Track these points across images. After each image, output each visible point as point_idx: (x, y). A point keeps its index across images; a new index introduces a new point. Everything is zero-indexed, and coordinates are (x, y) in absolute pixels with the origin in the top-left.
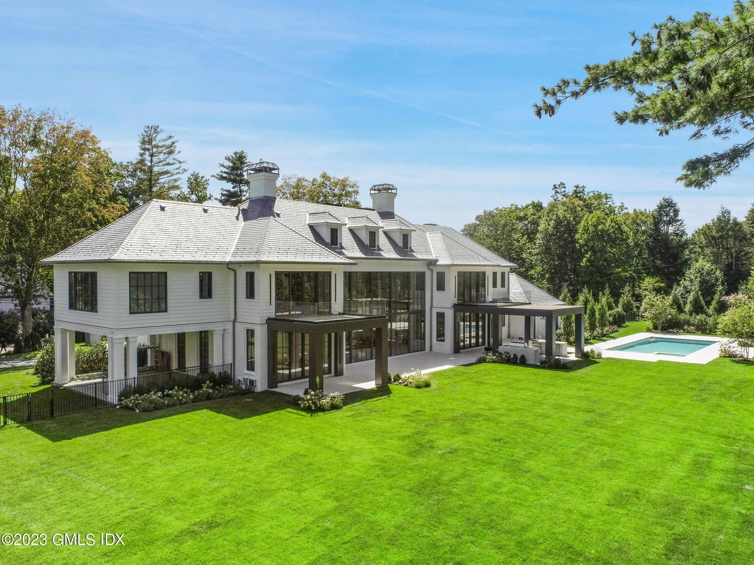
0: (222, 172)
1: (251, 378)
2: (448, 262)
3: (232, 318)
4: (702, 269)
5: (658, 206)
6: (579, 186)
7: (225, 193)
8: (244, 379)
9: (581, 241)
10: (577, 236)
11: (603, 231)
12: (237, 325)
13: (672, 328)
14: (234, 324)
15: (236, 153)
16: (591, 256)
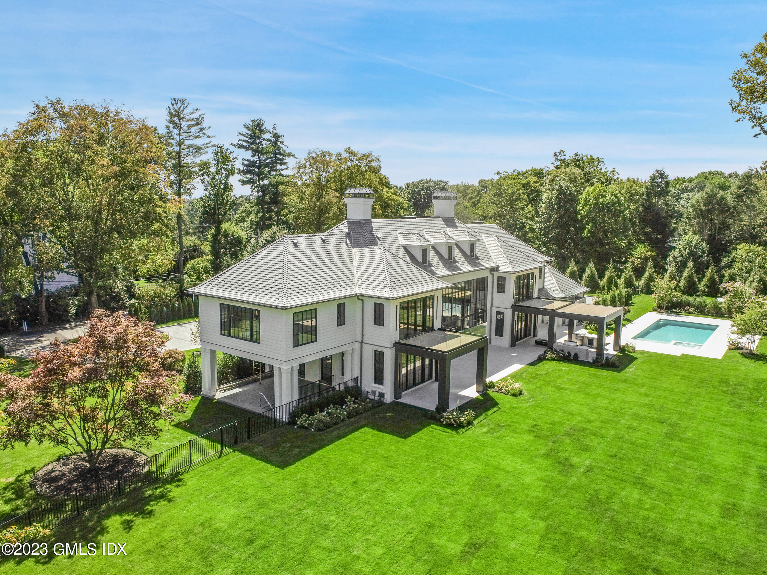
0: (241, 140)
1: (380, 391)
2: (510, 269)
3: (360, 340)
4: (691, 242)
5: (651, 177)
6: (578, 154)
7: (246, 162)
8: (372, 391)
9: (582, 212)
10: (579, 207)
11: (603, 203)
12: (364, 345)
13: (675, 308)
14: (361, 345)
15: (253, 121)
16: (592, 227)
